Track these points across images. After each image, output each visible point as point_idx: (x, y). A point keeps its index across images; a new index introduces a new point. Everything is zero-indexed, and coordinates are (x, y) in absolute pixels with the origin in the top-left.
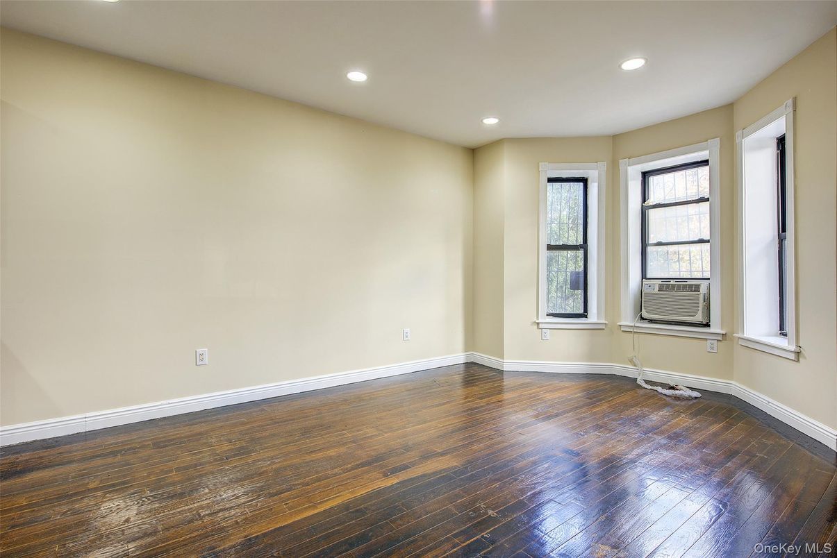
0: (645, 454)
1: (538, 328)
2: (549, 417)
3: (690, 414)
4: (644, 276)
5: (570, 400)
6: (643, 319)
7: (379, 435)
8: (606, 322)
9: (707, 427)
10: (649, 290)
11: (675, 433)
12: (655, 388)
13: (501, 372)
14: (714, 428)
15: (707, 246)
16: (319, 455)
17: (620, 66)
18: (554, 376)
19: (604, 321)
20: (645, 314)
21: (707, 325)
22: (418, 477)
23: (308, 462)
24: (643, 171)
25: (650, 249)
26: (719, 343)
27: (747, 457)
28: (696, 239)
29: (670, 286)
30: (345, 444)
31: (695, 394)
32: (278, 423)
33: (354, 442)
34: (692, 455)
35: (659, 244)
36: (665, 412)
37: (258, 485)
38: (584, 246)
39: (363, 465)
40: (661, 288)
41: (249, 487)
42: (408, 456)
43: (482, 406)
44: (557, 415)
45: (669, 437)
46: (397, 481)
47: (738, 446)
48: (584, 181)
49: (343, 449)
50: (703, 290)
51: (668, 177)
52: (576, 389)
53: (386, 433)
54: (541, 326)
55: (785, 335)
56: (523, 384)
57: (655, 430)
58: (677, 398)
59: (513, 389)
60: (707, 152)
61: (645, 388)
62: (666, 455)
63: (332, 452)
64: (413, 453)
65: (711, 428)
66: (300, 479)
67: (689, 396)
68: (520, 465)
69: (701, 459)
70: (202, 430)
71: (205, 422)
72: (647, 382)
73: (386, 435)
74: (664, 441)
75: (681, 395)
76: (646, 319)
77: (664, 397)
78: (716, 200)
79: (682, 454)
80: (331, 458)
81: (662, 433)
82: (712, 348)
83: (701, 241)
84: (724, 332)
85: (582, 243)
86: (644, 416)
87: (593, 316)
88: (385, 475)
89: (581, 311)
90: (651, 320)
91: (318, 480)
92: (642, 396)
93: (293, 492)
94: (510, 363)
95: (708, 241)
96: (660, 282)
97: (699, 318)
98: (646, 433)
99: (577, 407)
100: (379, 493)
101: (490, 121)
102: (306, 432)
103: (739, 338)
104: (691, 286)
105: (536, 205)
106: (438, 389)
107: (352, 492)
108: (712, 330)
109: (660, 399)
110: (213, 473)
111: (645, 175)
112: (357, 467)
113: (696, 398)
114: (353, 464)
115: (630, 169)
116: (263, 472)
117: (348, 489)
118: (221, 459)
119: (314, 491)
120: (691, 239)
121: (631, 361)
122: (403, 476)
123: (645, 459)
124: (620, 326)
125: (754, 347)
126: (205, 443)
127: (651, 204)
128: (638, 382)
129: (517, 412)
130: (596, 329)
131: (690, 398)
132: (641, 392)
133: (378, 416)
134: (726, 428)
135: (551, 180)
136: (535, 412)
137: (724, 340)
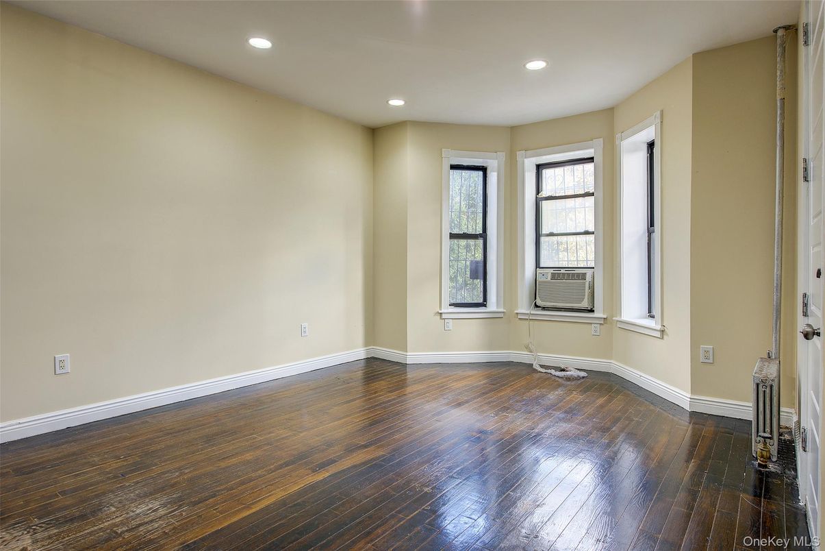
0: (549, 427)
1: (441, 319)
2: (459, 405)
3: (580, 391)
4: (538, 265)
5: (477, 387)
6: (536, 306)
7: (295, 435)
8: (505, 311)
9: (594, 401)
10: (543, 279)
11: (570, 408)
12: (549, 371)
13: (404, 366)
14: (601, 401)
15: (592, 237)
16: (234, 460)
17: (524, 66)
18: (457, 366)
19: (502, 310)
20: (539, 302)
21: (592, 311)
22: (348, 468)
23: (224, 469)
24: (538, 163)
25: (543, 239)
26: (602, 327)
27: (627, 422)
28: (582, 231)
29: (560, 274)
30: (258, 448)
31: (583, 374)
32: (171, 433)
33: (268, 444)
34: (585, 424)
35: (552, 234)
36: (559, 392)
37: (174, 496)
38: (484, 235)
39: (287, 464)
40: (554, 276)
41: (165, 499)
42: (332, 452)
43: (394, 399)
44: (467, 402)
45: (565, 412)
46: (327, 474)
47: (619, 414)
48: (484, 169)
49: (258, 453)
50: (589, 278)
51: (559, 170)
52: (480, 377)
53: (301, 432)
54: (444, 316)
55: (653, 317)
56: (429, 376)
57: (553, 407)
58: (568, 379)
59: (420, 381)
60: (592, 150)
61: (540, 372)
62: (565, 427)
63: (248, 456)
64: (336, 448)
65: (598, 401)
66: (221, 485)
67: (578, 376)
68: (442, 447)
69: (593, 426)
70: (75, 449)
71: (75, 441)
72: (542, 366)
73: (302, 435)
74: (562, 416)
75: (571, 375)
76: (540, 307)
77: (557, 379)
78: (599, 194)
79: (578, 424)
80: (249, 462)
81: (559, 409)
82: (596, 331)
84: (605, 316)
85: (481, 232)
86: (543, 396)
87: (492, 305)
88: (314, 471)
89: (481, 301)
90: (544, 308)
91: (243, 483)
92: (539, 379)
93: (219, 498)
94: (414, 356)
95: (593, 233)
96: (552, 271)
97: (585, 304)
98: (547, 410)
99: (483, 393)
100: (313, 487)
101: (396, 102)
102: (210, 439)
103: (617, 321)
104: (578, 275)
105: (439, 193)
106: (344, 386)
107: (284, 490)
108: (595, 315)
109: (554, 381)
110: (112, 491)
111: (539, 168)
112: (281, 467)
113: (583, 377)
114: (275, 464)
115: (526, 161)
116: (175, 484)
117: (279, 488)
118: (115, 477)
119: (242, 494)
120: (578, 231)
121: (527, 348)
122: (333, 469)
123: (549, 432)
124: (517, 313)
125: (629, 329)
126: (86, 463)
127: (544, 196)
128: (534, 367)
129: (429, 402)
130: (495, 318)
131: (579, 378)
132: (538, 375)
133: (287, 417)
134: (609, 401)
135: (453, 167)
136: (447, 401)
137: (605, 323)
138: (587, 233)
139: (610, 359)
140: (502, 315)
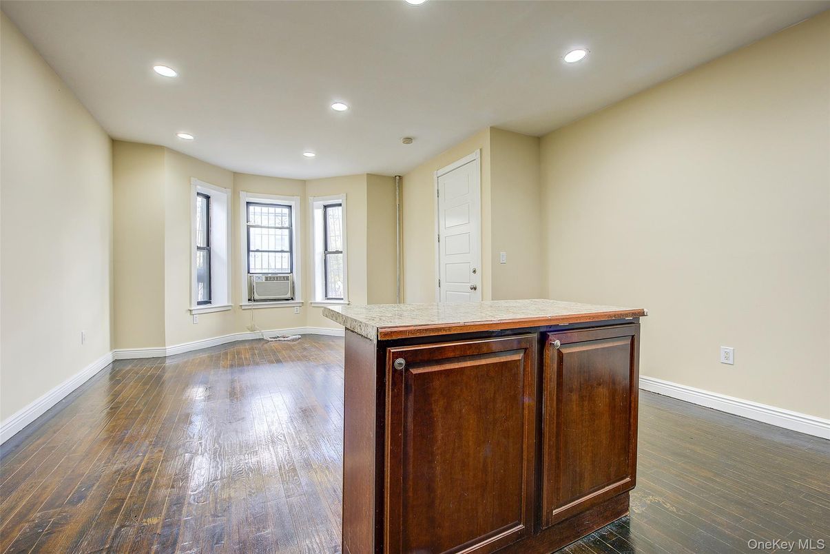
1: (192, 315)
4: (249, 271)
6: (255, 300)
8: (232, 305)
10: (260, 281)
19: (230, 304)
20: (257, 297)
21: (293, 299)
25: (252, 253)
26: (301, 308)
28: (280, 250)
29: (270, 278)
40: (266, 279)
50: (290, 279)
54: (193, 312)
82: (297, 311)
83: (282, 251)
84: (303, 301)
89: (207, 299)
90: (262, 300)
96: (259, 275)
97: (289, 296)
108: (296, 301)
120: (277, 250)
124: (242, 306)
130: (225, 310)
137: (303, 305)
140: (230, 308)
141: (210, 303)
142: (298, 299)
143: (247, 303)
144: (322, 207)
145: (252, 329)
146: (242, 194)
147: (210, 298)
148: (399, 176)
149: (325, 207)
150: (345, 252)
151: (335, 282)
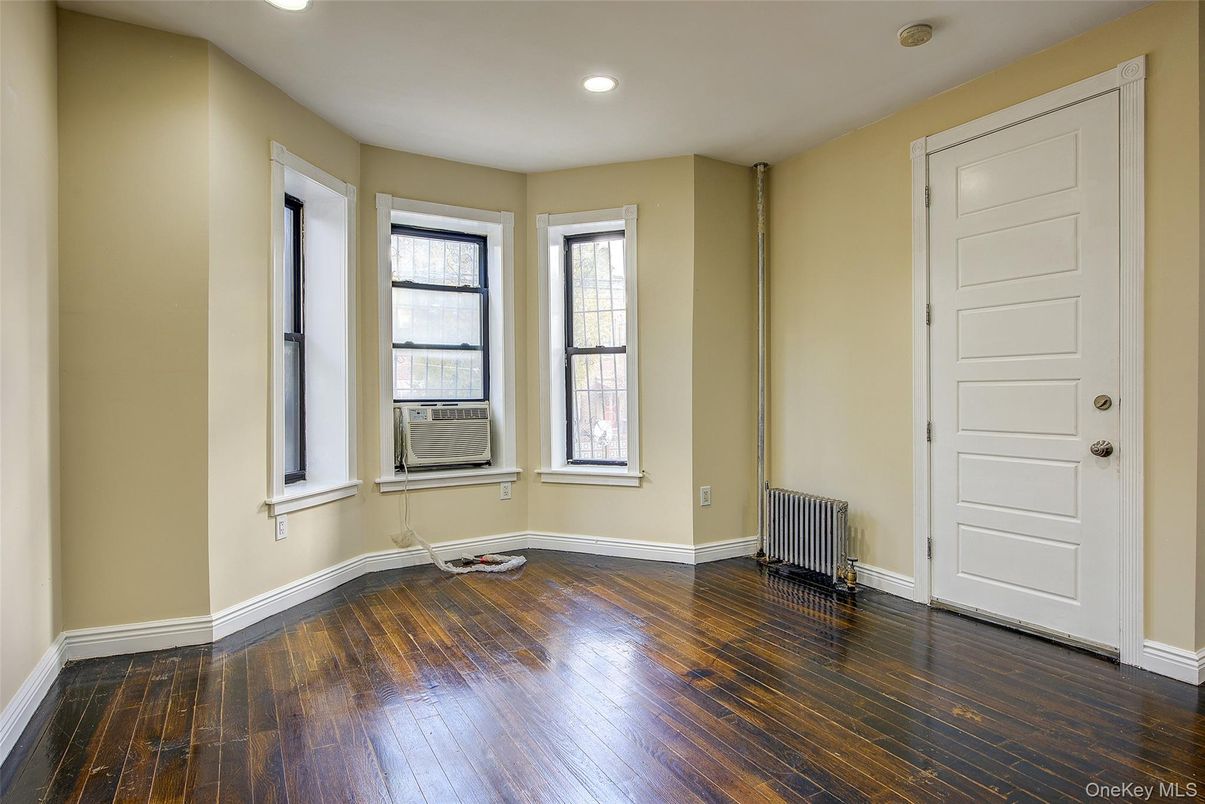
1: (270, 517)
10: (419, 419)
17: (582, 83)
26: (514, 485)
31: (521, 560)
40: (436, 416)
82: (506, 493)
84: (518, 469)
108: (497, 469)
131: (519, 568)
137: (519, 479)
138: (465, 347)
139: (524, 530)
141: (302, 477)
142: (507, 464)
143: (392, 477)
144: (562, 240)
145: (404, 542)
146: (383, 199)
147: (303, 466)
148: (765, 165)
149: (569, 241)
150: (632, 349)
151: (592, 423)
